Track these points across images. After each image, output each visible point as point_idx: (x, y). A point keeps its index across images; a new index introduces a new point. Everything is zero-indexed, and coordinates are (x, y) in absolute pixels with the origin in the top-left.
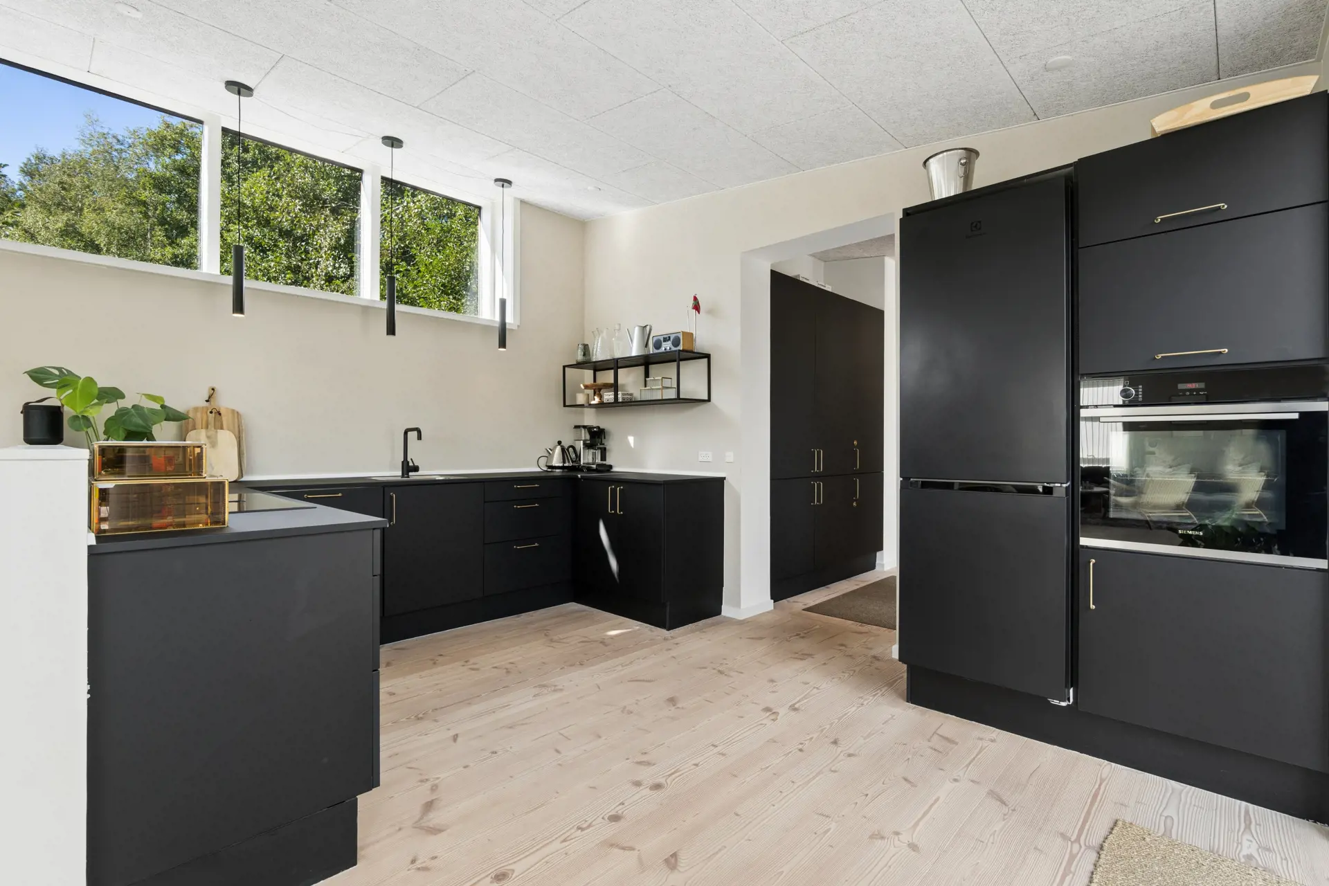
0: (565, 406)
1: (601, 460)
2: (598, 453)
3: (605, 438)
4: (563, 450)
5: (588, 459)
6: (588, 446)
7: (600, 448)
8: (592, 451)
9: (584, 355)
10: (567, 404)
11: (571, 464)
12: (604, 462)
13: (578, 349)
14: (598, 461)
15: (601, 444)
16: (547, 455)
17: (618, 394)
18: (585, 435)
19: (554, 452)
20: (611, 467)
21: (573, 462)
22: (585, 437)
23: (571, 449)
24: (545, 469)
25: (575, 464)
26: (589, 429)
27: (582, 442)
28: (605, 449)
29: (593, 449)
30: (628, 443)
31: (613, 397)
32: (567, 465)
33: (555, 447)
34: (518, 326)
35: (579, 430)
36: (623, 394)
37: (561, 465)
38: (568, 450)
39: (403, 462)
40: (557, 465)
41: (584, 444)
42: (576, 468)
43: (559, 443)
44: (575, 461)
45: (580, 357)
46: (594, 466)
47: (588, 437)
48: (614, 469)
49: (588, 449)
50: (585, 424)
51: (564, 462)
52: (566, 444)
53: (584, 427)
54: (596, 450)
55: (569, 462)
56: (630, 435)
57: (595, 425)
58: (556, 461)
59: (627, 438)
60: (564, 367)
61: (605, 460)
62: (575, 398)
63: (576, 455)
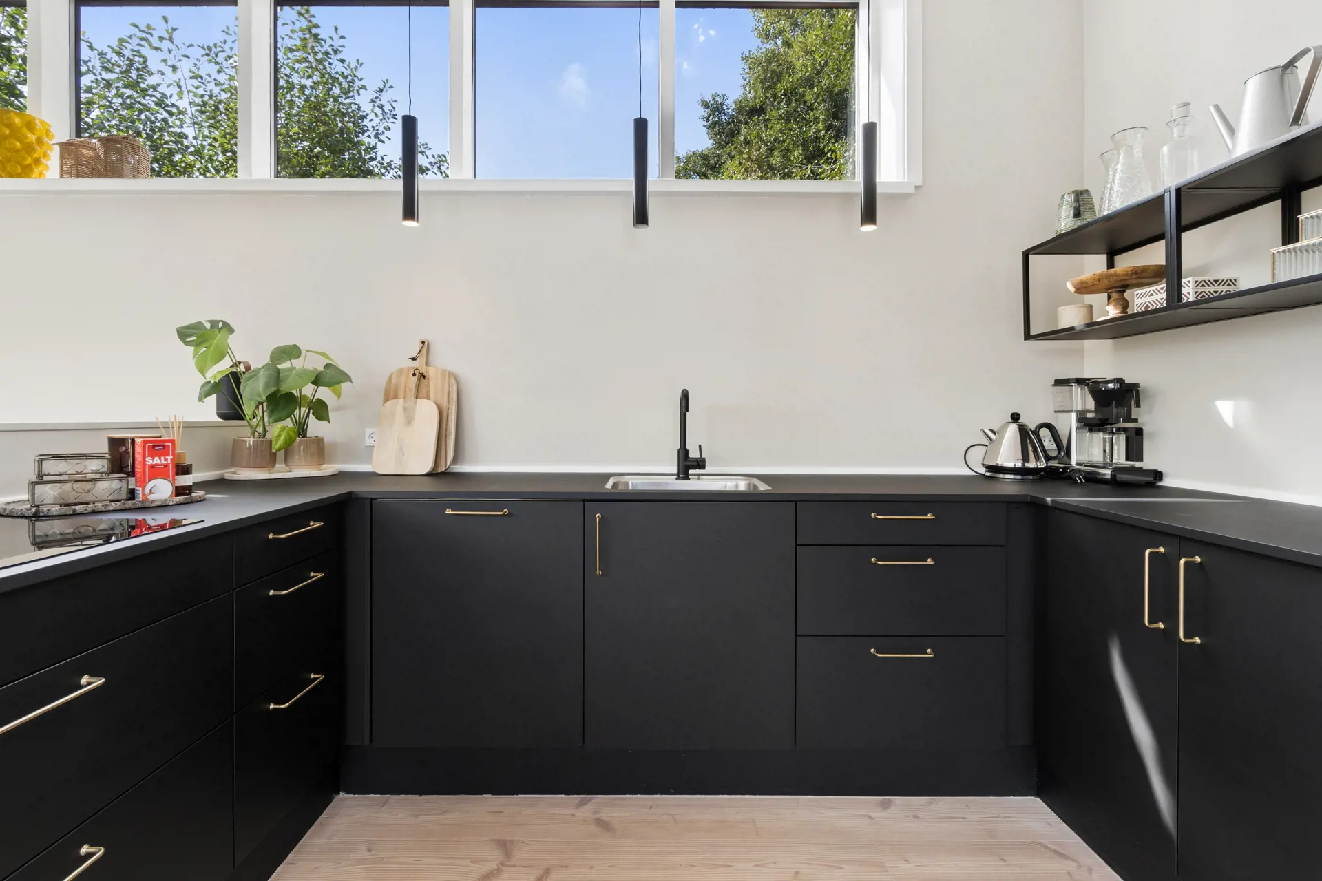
0: (1028, 336)
1: (1127, 459)
2: (1120, 442)
3: (1138, 406)
4: (1024, 433)
5: (1090, 454)
6: (1088, 424)
7: (1125, 430)
8: (1101, 435)
9: (1077, 214)
10: (1032, 333)
11: (1042, 464)
12: (1137, 464)
13: (1061, 205)
14: (1120, 458)
15: (1129, 419)
16: (986, 442)
17: (1179, 286)
18: (1083, 401)
19: (1000, 440)
20: (1158, 475)
21: (1048, 458)
22: (1084, 402)
23: (1044, 433)
24: (982, 470)
25: (1054, 464)
26: (1094, 387)
27: (1074, 416)
28: (1139, 432)
29: (1104, 431)
30: (1217, 416)
31: (1164, 296)
32: (1032, 464)
33: (1004, 427)
34: (917, 187)
35: (1065, 388)
36: (1198, 284)
37: (1019, 465)
38: (1036, 433)
39: (678, 451)
40: (1011, 465)
41: (1079, 420)
42: (1057, 475)
43: (1015, 417)
44: (1055, 458)
45: (1066, 223)
46: (1107, 473)
47: (1091, 404)
48: (1167, 482)
49: (1091, 430)
50: (1086, 375)
51: (1025, 458)
52: (1031, 422)
53: (1080, 382)
54: (1113, 433)
55: (1037, 458)
56: (1224, 397)
57: (1110, 377)
58: (1008, 454)
59: (1215, 404)
60: (1026, 255)
61: (1140, 459)
62: (1054, 317)
63: (1059, 446)
